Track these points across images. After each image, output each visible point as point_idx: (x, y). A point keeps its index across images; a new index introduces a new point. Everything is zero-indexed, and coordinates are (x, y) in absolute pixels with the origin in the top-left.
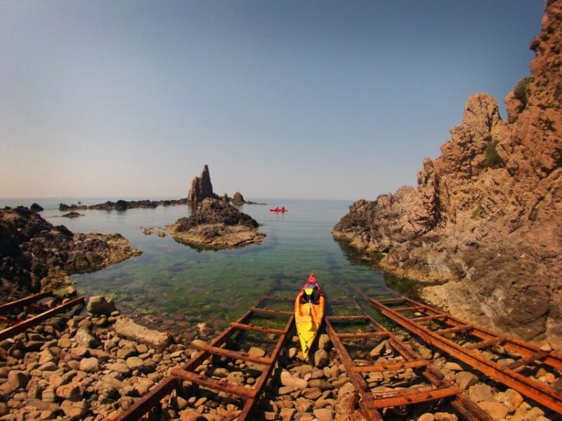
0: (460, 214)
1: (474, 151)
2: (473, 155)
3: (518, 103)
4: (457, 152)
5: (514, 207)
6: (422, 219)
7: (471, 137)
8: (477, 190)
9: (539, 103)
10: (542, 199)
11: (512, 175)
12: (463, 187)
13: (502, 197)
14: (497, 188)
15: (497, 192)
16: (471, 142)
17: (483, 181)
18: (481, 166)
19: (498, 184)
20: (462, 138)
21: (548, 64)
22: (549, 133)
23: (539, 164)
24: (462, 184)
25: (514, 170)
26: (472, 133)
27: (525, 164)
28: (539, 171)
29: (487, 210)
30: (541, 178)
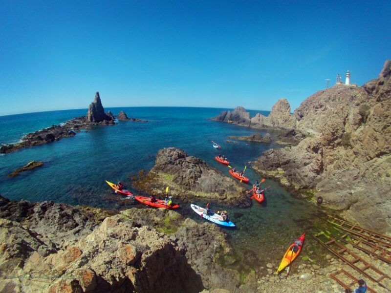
0: (329, 166)
1: (337, 136)
2: (336, 138)
3: (360, 117)
4: (330, 137)
5: (354, 168)
6: (315, 170)
7: (337, 130)
8: (335, 155)
9: (374, 127)
10: (368, 169)
11: (355, 154)
12: (331, 154)
13: (349, 162)
14: (347, 158)
15: (347, 160)
16: (337, 132)
17: (339, 152)
18: (339, 144)
19: (348, 157)
20: (333, 130)
21: (384, 114)
22: (375, 142)
23: (368, 154)
24: (330, 152)
25: (356, 152)
26: (338, 128)
27: (362, 152)
28: (367, 157)
29: (342, 167)
30: (368, 160)
